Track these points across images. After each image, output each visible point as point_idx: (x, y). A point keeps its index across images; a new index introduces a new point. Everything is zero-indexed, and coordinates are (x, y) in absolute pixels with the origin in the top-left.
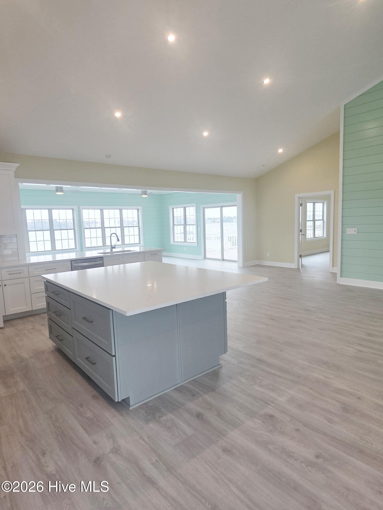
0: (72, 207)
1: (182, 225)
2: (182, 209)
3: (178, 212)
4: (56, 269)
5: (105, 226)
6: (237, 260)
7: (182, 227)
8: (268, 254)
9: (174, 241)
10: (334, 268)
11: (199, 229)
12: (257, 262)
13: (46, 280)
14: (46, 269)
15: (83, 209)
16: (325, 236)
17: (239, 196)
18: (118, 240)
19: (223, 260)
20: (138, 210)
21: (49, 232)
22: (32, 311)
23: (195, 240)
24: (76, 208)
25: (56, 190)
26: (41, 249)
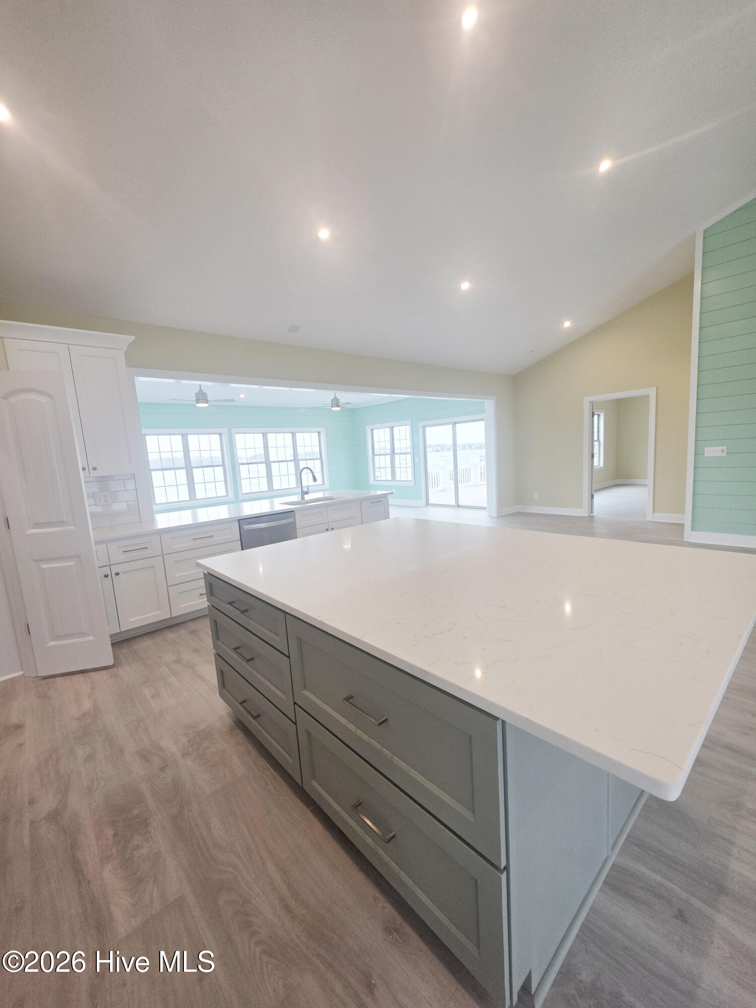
0: (219, 430)
1: (388, 454)
2: (388, 430)
3: (381, 436)
4: (212, 536)
5: (271, 460)
6: (486, 506)
7: (388, 457)
8: (536, 495)
9: (374, 480)
10: (655, 514)
11: (417, 459)
12: (516, 508)
13: (208, 572)
14: (194, 538)
15: (236, 433)
16: (602, 465)
17: (489, 405)
18: (315, 479)
19: (458, 506)
20: (319, 433)
21: (184, 471)
22: (171, 618)
23: (410, 478)
24: (225, 431)
25: (196, 400)
26: (173, 498)
